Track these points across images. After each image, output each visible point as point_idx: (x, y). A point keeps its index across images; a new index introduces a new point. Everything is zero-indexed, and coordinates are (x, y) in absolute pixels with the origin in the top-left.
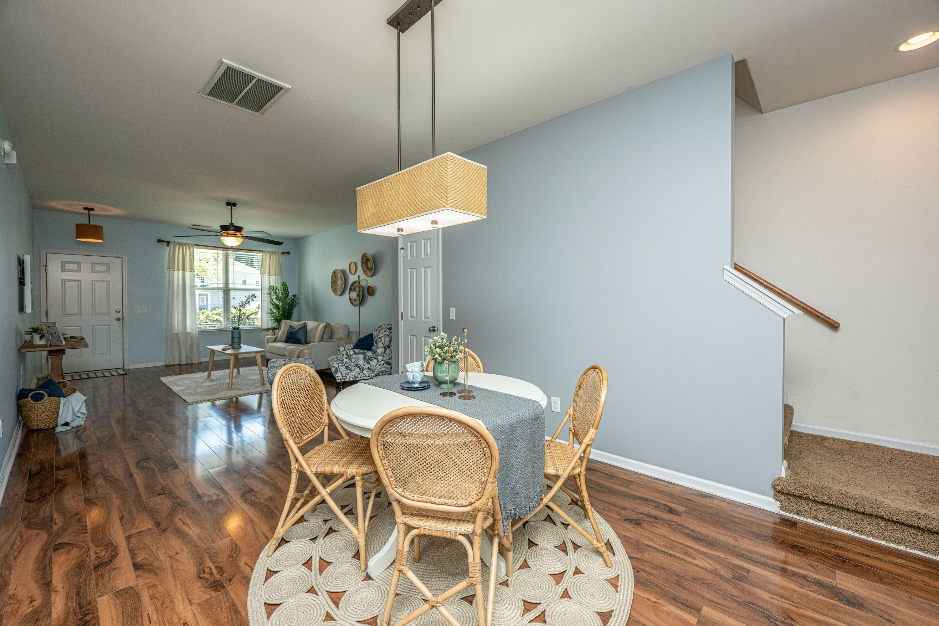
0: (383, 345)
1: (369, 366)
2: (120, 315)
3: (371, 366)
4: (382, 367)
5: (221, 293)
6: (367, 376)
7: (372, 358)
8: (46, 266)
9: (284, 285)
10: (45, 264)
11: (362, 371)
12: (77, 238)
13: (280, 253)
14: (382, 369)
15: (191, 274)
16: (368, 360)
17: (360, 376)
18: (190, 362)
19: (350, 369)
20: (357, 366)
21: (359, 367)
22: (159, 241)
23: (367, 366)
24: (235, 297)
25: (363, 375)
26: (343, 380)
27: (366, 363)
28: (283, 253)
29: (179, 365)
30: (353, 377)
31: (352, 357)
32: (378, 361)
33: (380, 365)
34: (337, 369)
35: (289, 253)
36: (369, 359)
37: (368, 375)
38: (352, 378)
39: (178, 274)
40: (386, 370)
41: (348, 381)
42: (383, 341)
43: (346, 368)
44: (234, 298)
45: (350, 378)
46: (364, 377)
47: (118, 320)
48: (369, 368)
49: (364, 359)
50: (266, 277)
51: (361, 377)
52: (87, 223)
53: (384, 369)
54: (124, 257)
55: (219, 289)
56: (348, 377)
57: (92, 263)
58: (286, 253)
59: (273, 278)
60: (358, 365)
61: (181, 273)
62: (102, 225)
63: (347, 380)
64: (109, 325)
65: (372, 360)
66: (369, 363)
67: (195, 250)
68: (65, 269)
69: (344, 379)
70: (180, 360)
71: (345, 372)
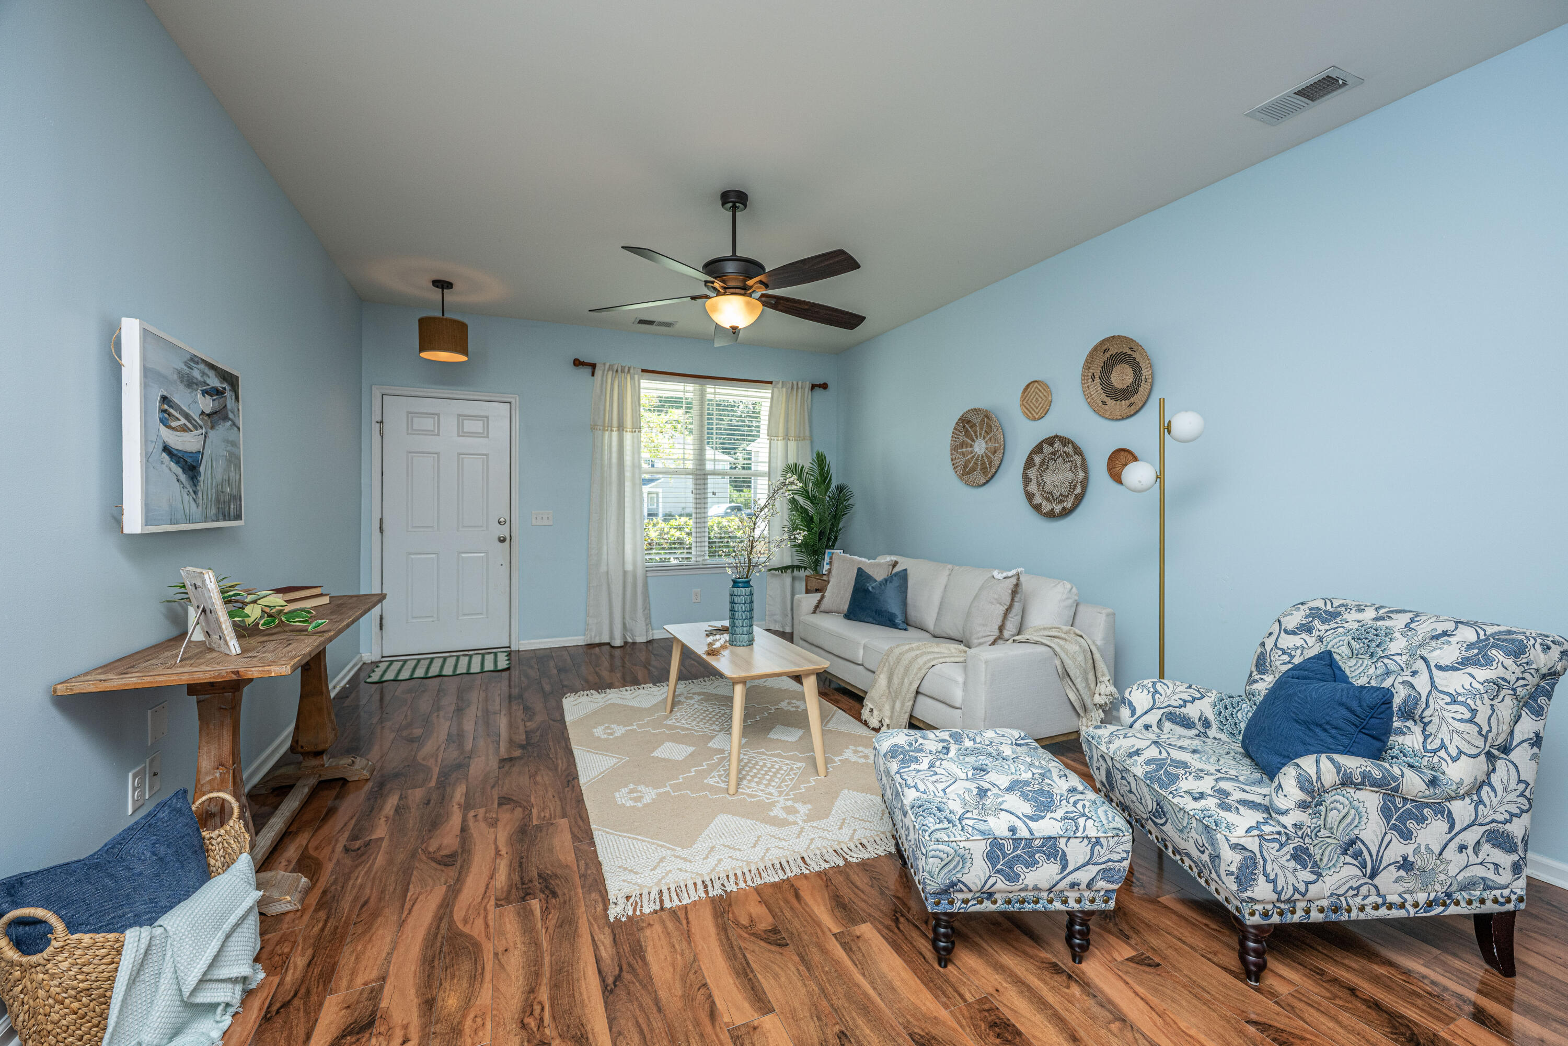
0: (1480, 742)
1: (1408, 849)
2: (504, 531)
3: (1416, 851)
4: (1473, 859)
5: (689, 482)
6: (1390, 906)
7: (1421, 806)
8: (382, 422)
9: (821, 460)
10: (379, 419)
11: (1373, 876)
12: (422, 349)
13: (808, 386)
14: (1467, 873)
15: (633, 437)
16: (1403, 819)
17: (1359, 900)
18: (630, 640)
19: (1315, 864)
20: (1350, 846)
21: (1357, 855)
22: (577, 363)
23: (1397, 849)
24: (716, 491)
25: (1373, 899)
26: (1276, 919)
27: (1392, 835)
28: (813, 387)
29: (608, 644)
30: (1325, 903)
31: (1329, 798)
32: (1452, 827)
33: (1462, 848)
34: (1254, 859)
35: (824, 386)
36: (1407, 815)
37: (1395, 899)
38: (1321, 910)
39: (610, 437)
40: (1491, 875)
41: (1300, 925)
42: (1481, 718)
43: (1295, 857)
44: (714, 494)
45: (1307, 912)
46: (1376, 907)
47: (502, 540)
48: (1405, 865)
49: (1386, 813)
50: (780, 444)
51: (1362, 909)
52: (439, 314)
53: (1480, 872)
54: (513, 403)
55: (686, 472)
56: (1301, 905)
57: (459, 415)
58: (820, 386)
59: (792, 445)
60: (1352, 843)
61: (615, 434)
62: (466, 321)
63: (1296, 918)
64: (486, 552)
65: (1421, 820)
66: (1406, 836)
67: (645, 383)
68: (413, 429)
69: (1281, 914)
70: (612, 636)
71: (1292, 879)
